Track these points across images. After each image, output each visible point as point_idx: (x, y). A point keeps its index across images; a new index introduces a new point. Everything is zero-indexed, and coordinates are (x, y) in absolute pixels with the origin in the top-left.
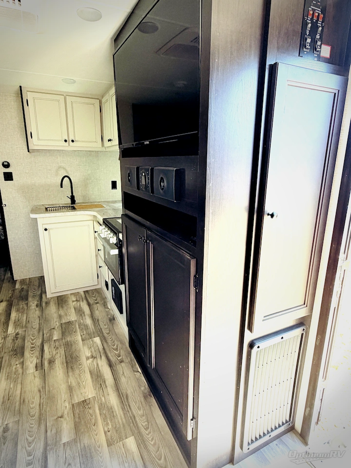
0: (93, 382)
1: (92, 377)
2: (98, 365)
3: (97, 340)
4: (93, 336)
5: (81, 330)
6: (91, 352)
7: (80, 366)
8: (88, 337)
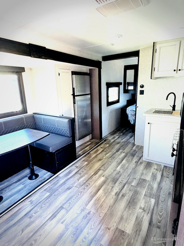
0: (134, 225)
1: (135, 221)
2: (143, 217)
3: (153, 201)
4: (152, 197)
5: (148, 188)
6: (145, 206)
7: (134, 209)
8: (149, 195)
